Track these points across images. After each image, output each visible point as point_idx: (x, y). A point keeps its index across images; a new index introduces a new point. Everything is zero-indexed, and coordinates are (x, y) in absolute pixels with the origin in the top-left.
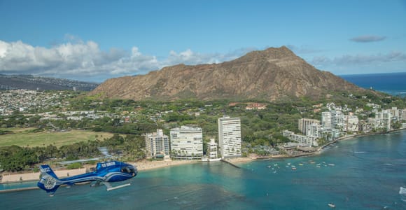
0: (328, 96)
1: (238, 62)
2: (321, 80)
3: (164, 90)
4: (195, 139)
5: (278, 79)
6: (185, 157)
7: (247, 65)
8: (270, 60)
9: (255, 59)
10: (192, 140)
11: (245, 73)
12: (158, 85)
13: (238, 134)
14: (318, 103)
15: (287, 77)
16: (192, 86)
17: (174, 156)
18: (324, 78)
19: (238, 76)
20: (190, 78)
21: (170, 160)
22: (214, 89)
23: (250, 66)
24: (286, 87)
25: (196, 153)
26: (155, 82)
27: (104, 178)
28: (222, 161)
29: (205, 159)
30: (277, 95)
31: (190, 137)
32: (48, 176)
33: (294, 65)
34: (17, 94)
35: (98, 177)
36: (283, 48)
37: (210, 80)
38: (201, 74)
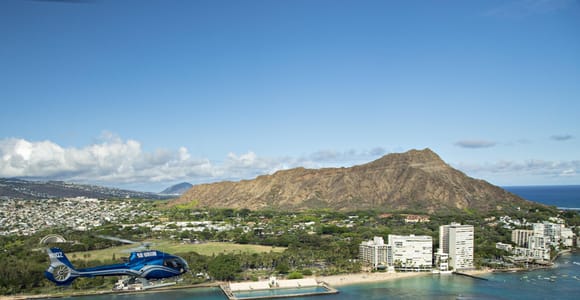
0: (499, 208)
1: (373, 166)
2: (477, 190)
3: (281, 199)
4: (424, 248)
5: (429, 186)
6: (410, 269)
7: (384, 170)
8: (414, 165)
9: (394, 162)
10: (421, 249)
11: (384, 180)
12: (273, 192)
13: (471, 243)
14: (489, 216)
15: (440, 185)
16: (319, 193)
17: (399, 267)
18: (480, 187)
19: (375, 183)
20: (313, 184)
21: (394, 272)
22: (350, 198)
23: (387, 171)
24: (441, 197)
25: (425, 264)
26: (268, 189)
27: (140, 272)
28: (454, 273)
29: (435, 271)
30: (434, 206)
31: (419, 246)
32: (60, 263)
33: (441, 171)
34: (78, 202)
35: (132, 270)
36: (427, 151)
37: (341, 188)
38: (325, 180)
